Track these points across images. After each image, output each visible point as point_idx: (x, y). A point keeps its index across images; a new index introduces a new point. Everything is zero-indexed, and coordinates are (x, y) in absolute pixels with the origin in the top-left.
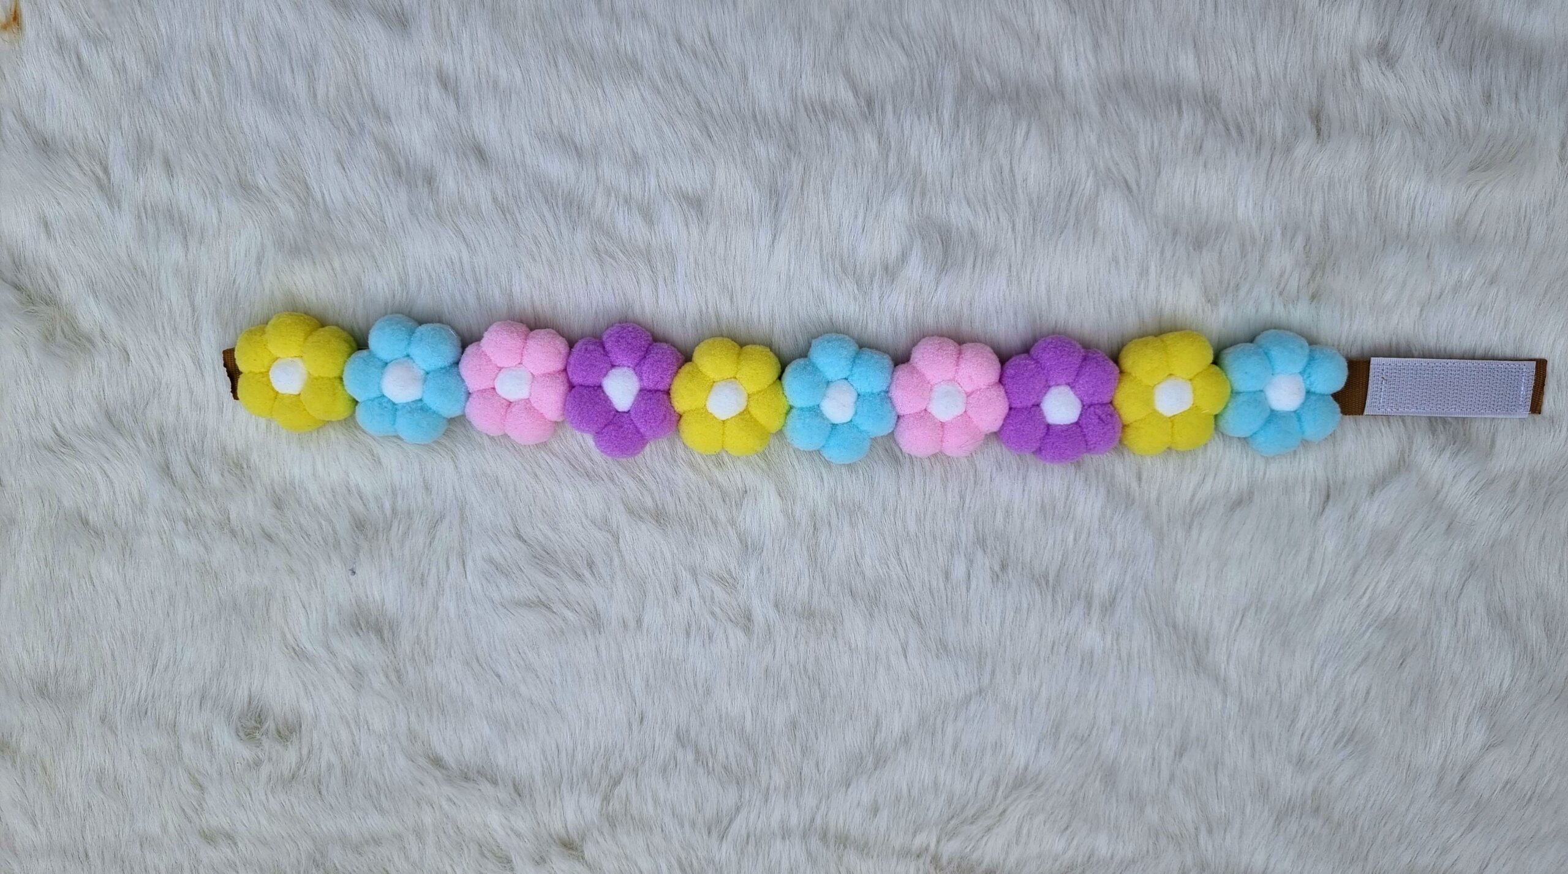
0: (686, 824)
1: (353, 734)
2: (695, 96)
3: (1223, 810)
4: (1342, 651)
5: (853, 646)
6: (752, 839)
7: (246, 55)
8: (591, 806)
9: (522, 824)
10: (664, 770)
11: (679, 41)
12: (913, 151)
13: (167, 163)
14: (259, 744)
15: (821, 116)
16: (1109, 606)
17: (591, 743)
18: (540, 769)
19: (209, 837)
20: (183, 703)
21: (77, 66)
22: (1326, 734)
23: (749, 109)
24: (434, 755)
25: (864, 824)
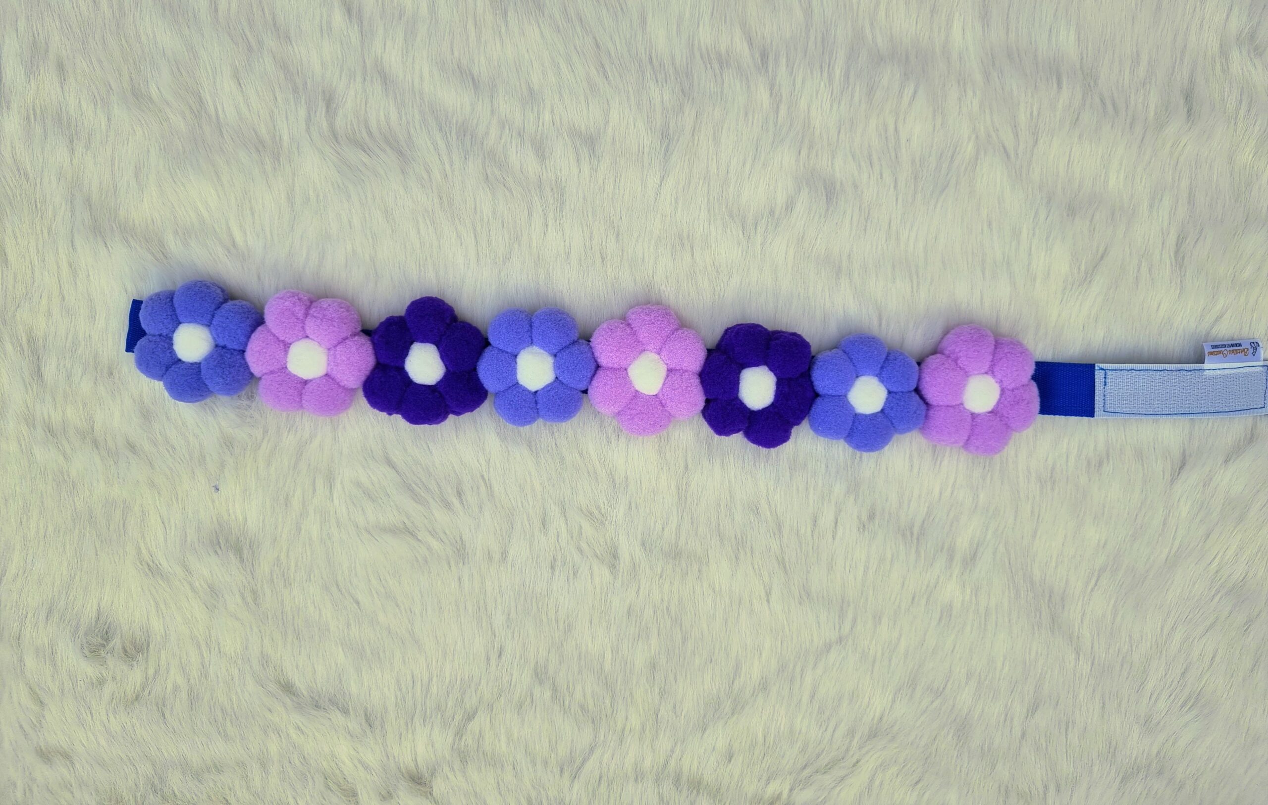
0: (539, 762)
1: (202, 657)
2: (595, 38)
3: (1072, 769)
4: (1191, 614)
5: (717, 589)
6: (604, 779)
8: (443, 740)
9: (370, 756)
10: (520, 706)
12: (803, 104)
13: (61, 68)
14: (104, 663)
15: (716, 66)
16: (971, 559)
17: (447, 676)
18: (393, 699)
19: (45, 755)
20: (29, 616)
22: (1173, 696)
23: (646, 54)
24: (286, 680)
25: (718, 770)
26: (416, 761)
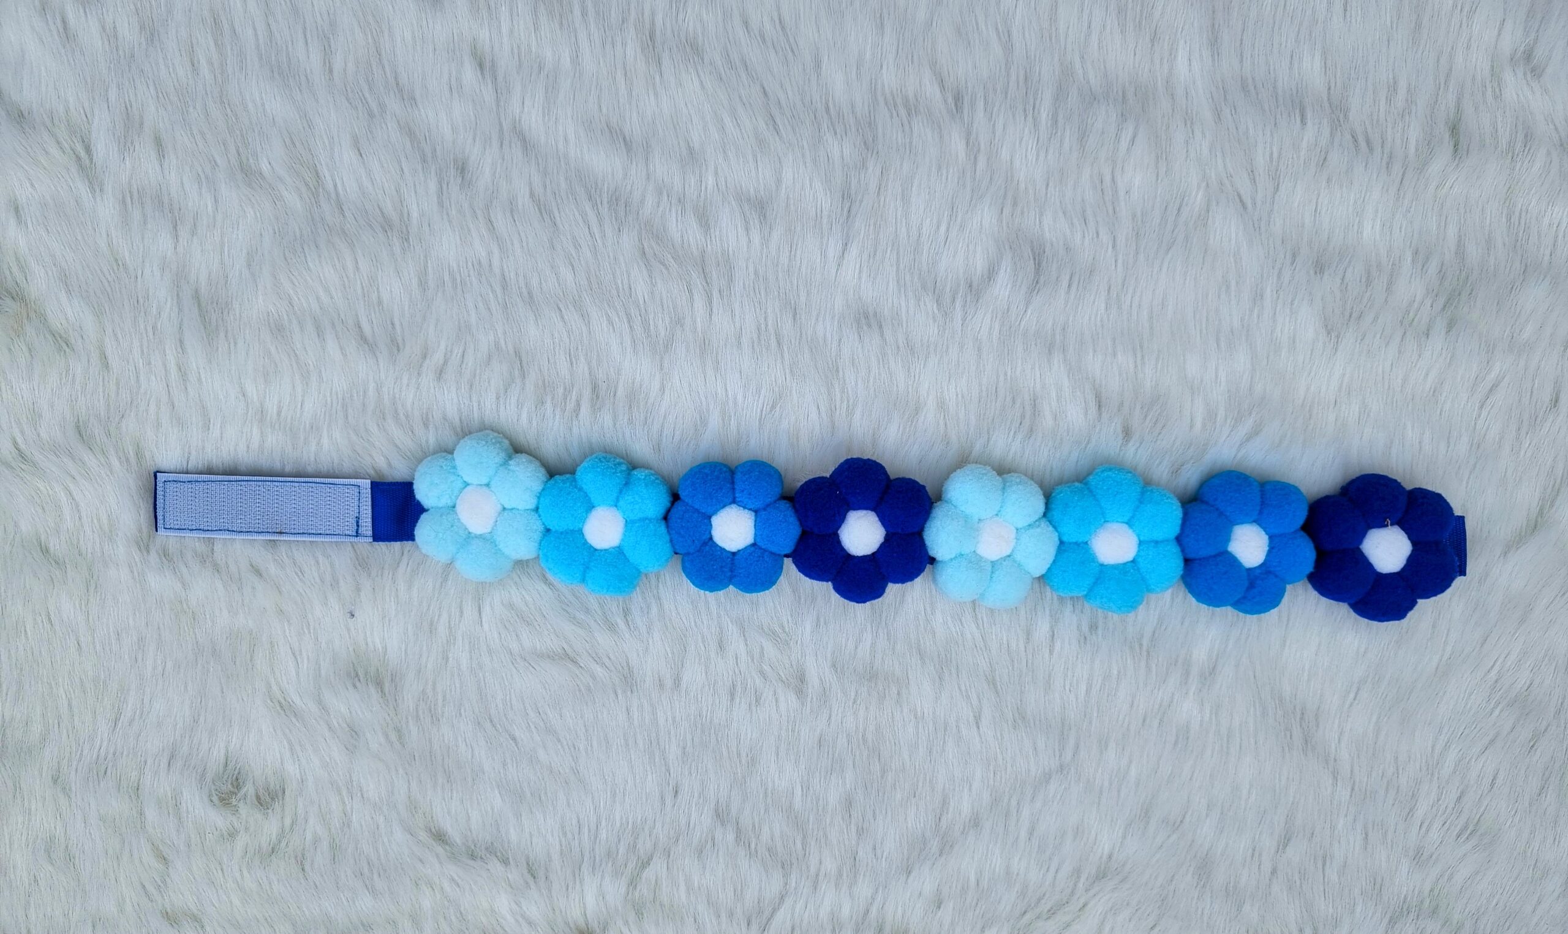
0: (723, 915)
1: (344, 803)
2: (762, 85)
3: (1331, 910)
4: (1466, 731)
5: (919, 715)
7: (253, 23)
8: (615, 891)
9: (534, 909)
10: (700, 852)
11: (746, 24)
12: (1005, 154)
13: (159, 143)
14: (236, 811)
15: (903, 112)
16: (1210, 673)
17: (618, 818)
18: (558, 847)
19: (172, 919)
20: (148, 764)
21: (61, 30)
22: (1447, 825)
23: (821, 102)
24: (437, 828)
25: (926, 918)
26: (586, 915)
